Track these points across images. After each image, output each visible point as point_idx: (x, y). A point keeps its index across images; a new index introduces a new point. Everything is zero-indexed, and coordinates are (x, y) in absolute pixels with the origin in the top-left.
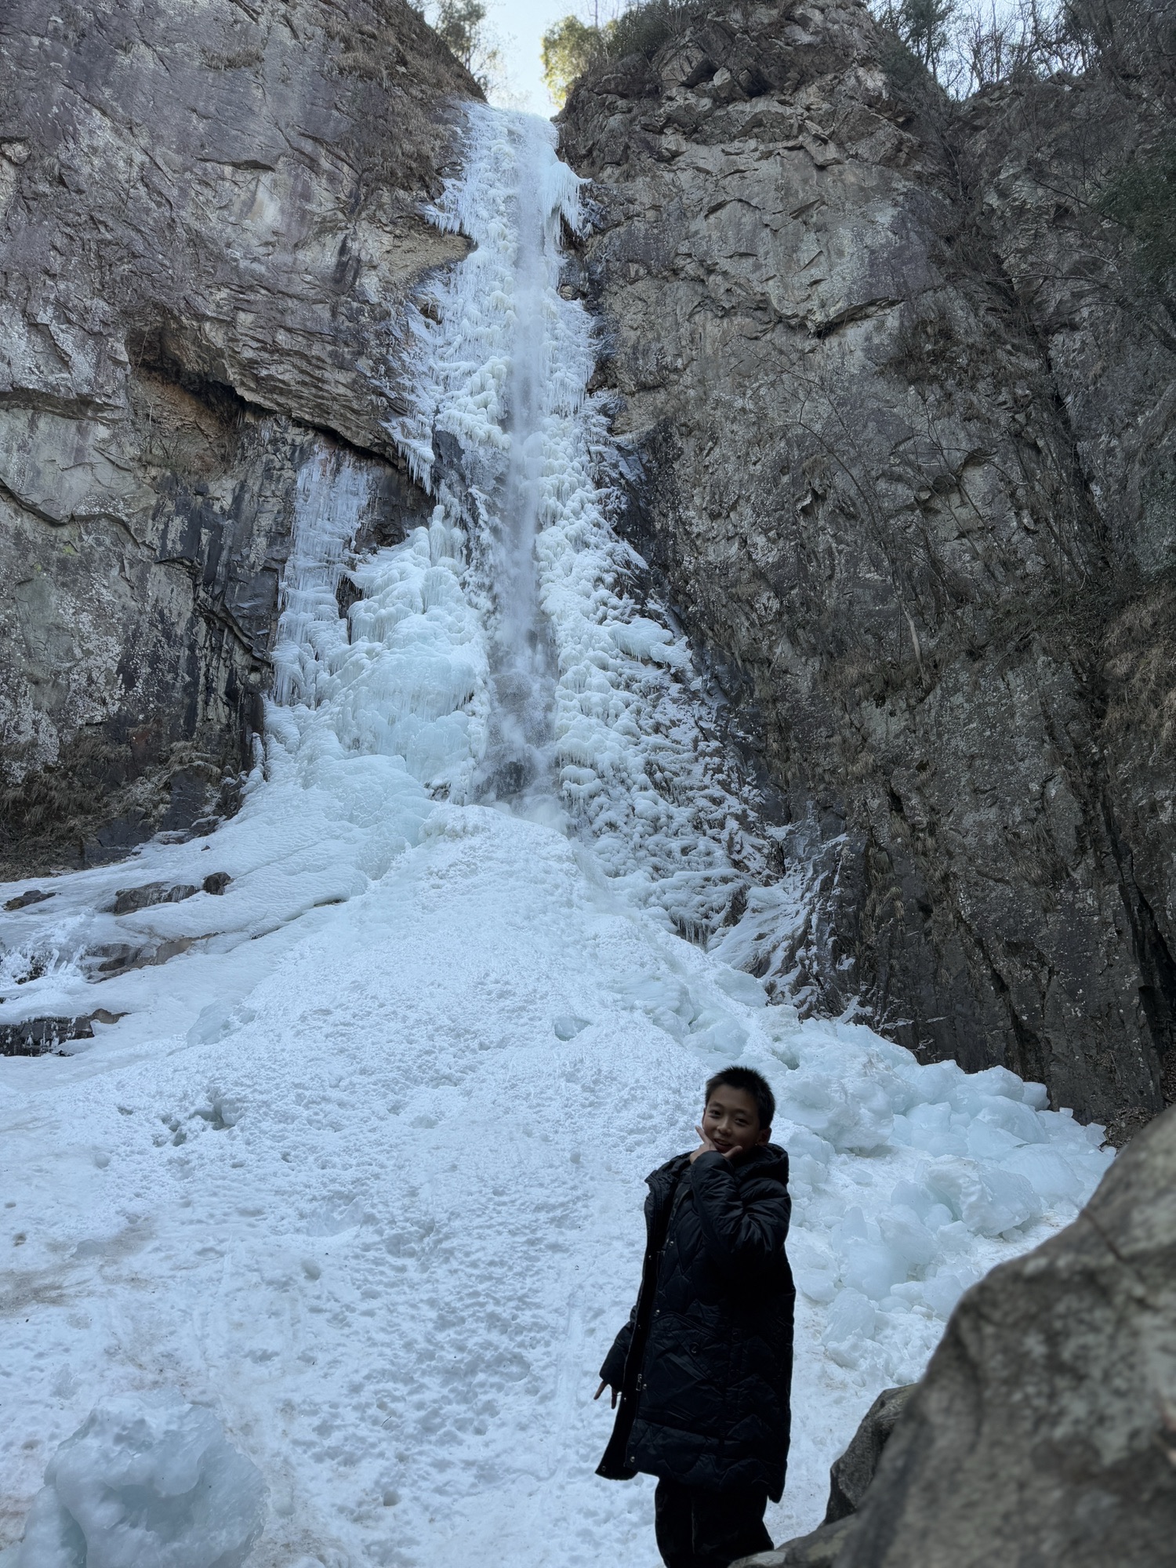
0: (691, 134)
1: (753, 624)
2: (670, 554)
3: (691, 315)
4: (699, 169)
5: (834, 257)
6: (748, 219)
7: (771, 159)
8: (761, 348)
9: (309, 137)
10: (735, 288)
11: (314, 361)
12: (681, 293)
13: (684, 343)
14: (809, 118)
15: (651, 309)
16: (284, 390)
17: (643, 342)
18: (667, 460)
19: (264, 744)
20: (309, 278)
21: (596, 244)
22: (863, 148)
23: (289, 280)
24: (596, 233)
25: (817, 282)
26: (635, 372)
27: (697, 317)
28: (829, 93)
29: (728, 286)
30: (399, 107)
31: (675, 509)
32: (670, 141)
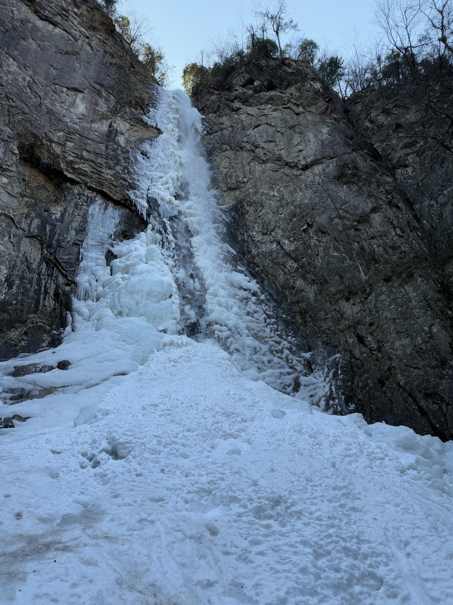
0: (244, 103)
1: (285, 273)
2: (246, 249)
3: (249, 163)
4: (248, 114)
5: (307, 142)
6: (271, 130)
7: (277, 112)
8: (278, 175)
9: (98, 84)
10: (267, 153)
11: (98, 164)
12: (244, 155)
13: (247, 173)
14: (291, 98)
15: (232, 161)
16: (85, 174)
17: (229, 173)
18: (243, 214)
19: (72, 316)
20: (96, 134)
21: (208, 138)
22: (313, 109)
23: (89, 133)
24: (208, 134)
25: (301, 151)
26: (227, 183)
27: (251, 164)
28: (299, 90)
29: (265, 152)
30: (132, 80)
31: (247, 232)
32: (237, 104)
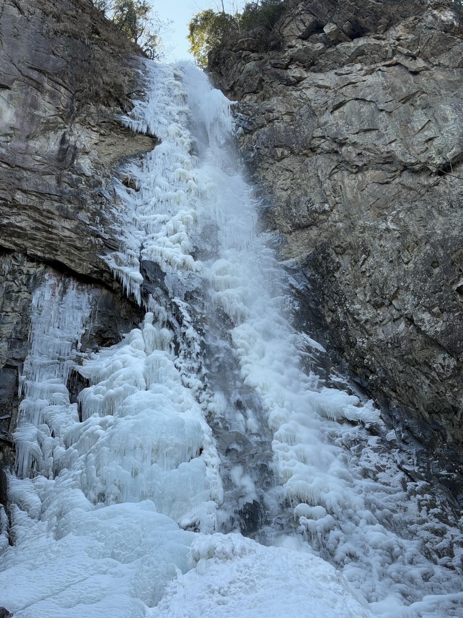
0: (309, 67)
2: (343, 339)
3: (331, 175)
4: (319, 86)
5: (441, 123)
6: (365, 109)
7: (375, 74)
8: (392, 189)
9: (35, 69)
10: (364, 152)
11: (45, 213)
12: (320, 162)
13: (328, 193)
14: (399, 45)
15: (297, 176)
16: (21, 234)
17: (293, 198)
18: (329, 272)
19: (8, 513)
20: (38, 158)
21: (247, 140)
22: (444, 59)
23: (24, 159)
24: (246, 133)
25: (431, 139)
26: (291, 218)
27: (335, 176)
28: (412, 29)
29: (359, 151)
31: (341, 304)
32: (295, 72)
